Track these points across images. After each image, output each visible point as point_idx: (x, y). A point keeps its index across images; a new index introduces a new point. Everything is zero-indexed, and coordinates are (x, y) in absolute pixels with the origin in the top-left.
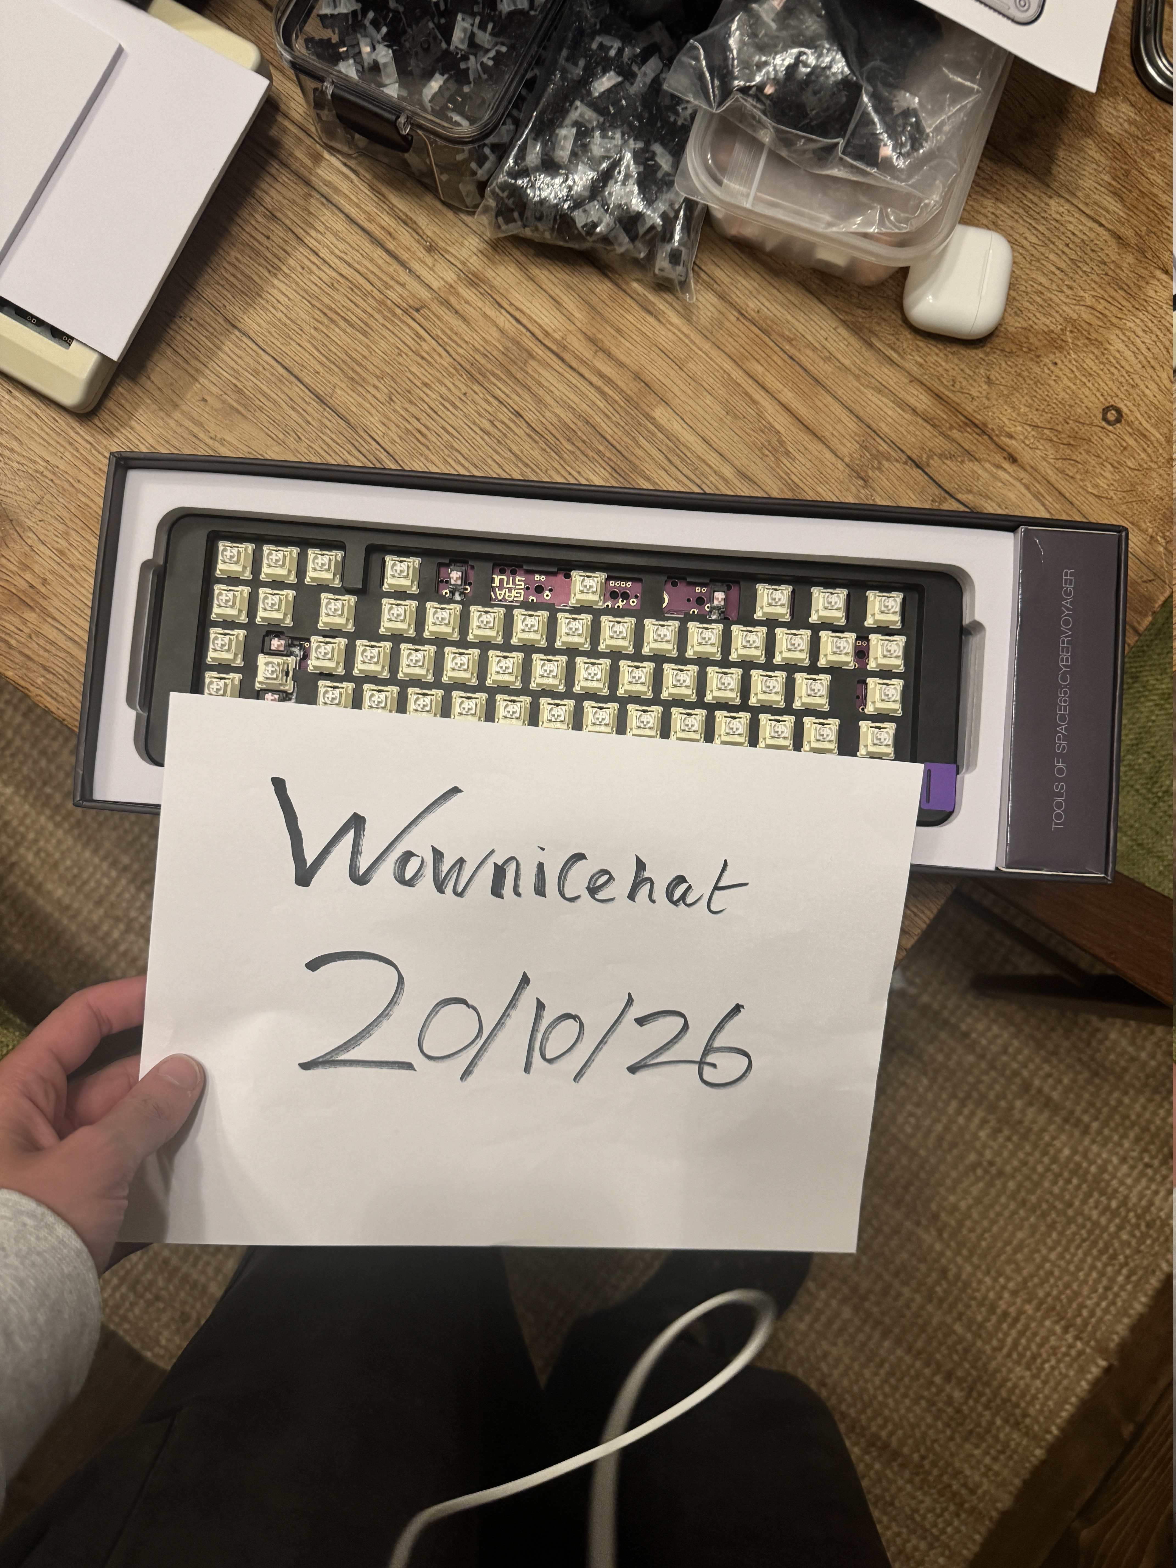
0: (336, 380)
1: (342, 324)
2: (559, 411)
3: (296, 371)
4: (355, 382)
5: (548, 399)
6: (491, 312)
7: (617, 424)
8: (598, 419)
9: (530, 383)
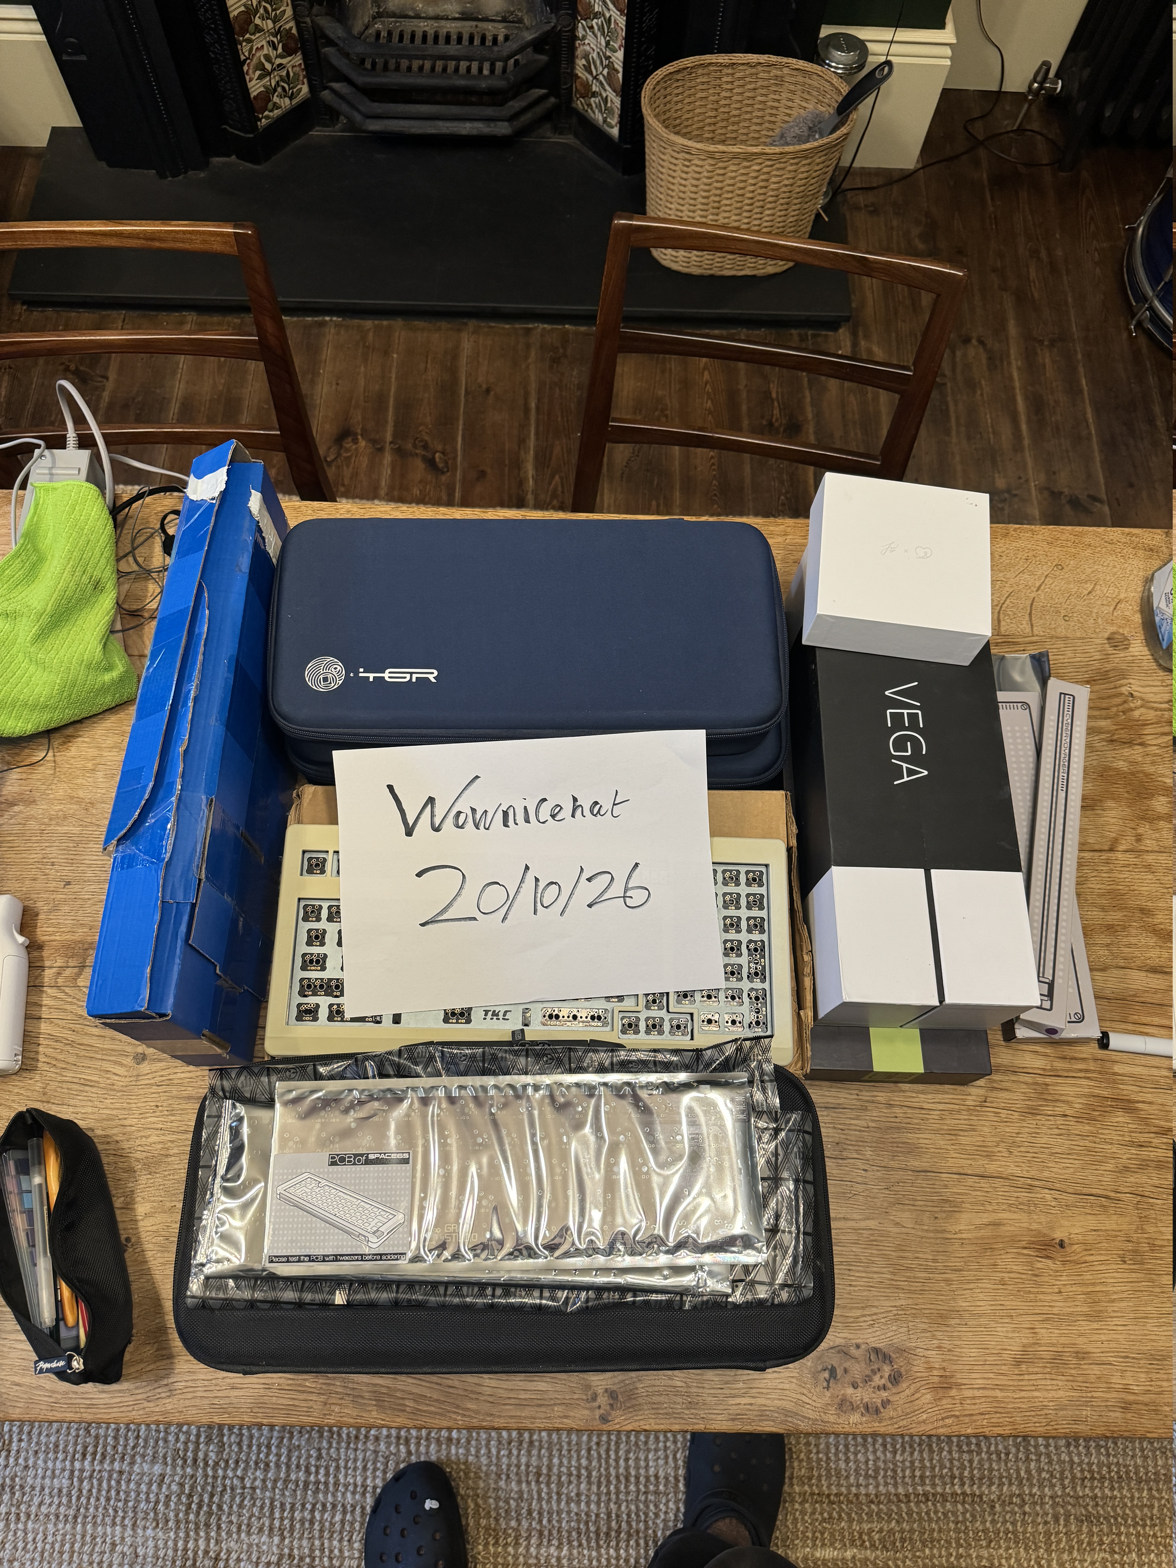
0: (981, 1162)
1: (961, 1133)
2: (1079, 1101)
3: (962, 1171)
4: (989, 1156)
5: (1070, 1099)
6: (1014, 1078)
7: (1106, 1087)
8: (1097, 1091)
9: (1057, 1097)
